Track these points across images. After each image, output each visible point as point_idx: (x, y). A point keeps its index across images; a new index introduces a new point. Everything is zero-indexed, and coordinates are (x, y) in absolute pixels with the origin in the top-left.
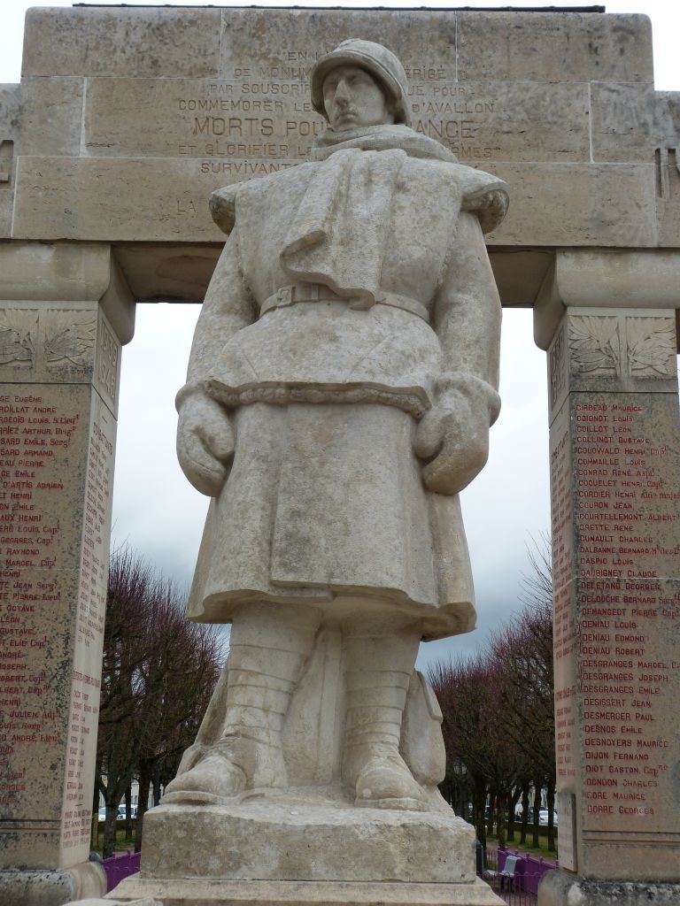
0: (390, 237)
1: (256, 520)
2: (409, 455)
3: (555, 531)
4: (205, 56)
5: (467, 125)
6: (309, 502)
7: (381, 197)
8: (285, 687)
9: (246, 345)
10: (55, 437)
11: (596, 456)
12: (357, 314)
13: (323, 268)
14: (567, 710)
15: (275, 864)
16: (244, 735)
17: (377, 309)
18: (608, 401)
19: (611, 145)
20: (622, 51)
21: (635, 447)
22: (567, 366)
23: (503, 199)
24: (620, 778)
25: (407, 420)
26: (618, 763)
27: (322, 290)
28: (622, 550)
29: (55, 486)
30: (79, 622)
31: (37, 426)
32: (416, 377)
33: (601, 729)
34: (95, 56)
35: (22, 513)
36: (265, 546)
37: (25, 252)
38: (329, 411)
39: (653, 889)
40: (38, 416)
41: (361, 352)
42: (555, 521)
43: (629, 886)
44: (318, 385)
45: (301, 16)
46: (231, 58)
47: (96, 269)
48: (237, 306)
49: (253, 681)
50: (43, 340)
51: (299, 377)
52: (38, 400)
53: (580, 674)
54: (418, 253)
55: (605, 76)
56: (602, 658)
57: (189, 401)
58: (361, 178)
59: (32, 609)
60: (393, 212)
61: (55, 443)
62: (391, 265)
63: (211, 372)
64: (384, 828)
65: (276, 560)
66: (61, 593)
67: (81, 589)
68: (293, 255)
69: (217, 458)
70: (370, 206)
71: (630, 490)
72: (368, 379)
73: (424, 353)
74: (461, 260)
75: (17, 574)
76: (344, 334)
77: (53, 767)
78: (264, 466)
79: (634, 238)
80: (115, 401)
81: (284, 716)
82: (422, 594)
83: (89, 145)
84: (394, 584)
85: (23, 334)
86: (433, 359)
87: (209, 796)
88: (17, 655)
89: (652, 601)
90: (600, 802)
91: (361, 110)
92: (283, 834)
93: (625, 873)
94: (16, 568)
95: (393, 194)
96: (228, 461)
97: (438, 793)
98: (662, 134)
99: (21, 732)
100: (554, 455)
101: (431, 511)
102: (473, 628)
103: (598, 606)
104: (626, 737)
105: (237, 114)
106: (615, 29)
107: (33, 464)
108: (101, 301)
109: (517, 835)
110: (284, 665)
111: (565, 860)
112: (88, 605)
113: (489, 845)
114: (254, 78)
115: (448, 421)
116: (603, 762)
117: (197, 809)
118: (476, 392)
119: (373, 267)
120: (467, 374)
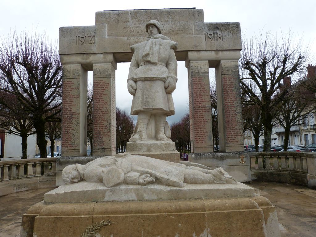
0: (159, 53)
1: (140, 99)
2: (163, 88)
3: (189, 99)
4: (127, 19)
5: (172, 30)
6: (148, 96)
7: (158, 47)
8: (146, 124)
9: (137, 71)
10: (106, 87)
11: (196, 86)
12: (155, 66)
13: (149, 59)
14: (192, 128)
15: (146, 149)
16: (141, 131)
17: (158, 65)
18: (197, 76)
19: (197, 32)
20: (199, 16)
21: (202, 84)
22: (191, 71)
23: (177, 46)
24: (200, 138)
25: (163, 82)
26: (200, 135)
27: (149, 62)
28: (200, 101)
29: (106, 95)
30: (112, 117)
31: (103, 85)
32: (164, 76)
33: (197, 130)
34: (108, 20)
35: (101, 99)
36: (142, 103)
37: (98, 55)
38: (151, 82)
39: (205, 154)
40: (103, 83)
41: (156, 72)
42: (189, 97)
43: (202, 154)
44: (149, 78)
45: (143, 11)
46: (131, 19)
47: (110, 58)
48: (136, 65)
49: (141, 123)
50: (102, 70)
51: (146, 76)
52: (102, 80)
53: (194, 122)
54: (164, 56)
55: (195, 20)
56: (197, 119)
57: (129, 81)
58: (154, 44)
59: (104, 115)
60: (160, 49)
61: (106, 88)
62: (160, 58)
63: (132, 76)
64: (162, 143)
65: (144, 105)
66: (109, 112)
67: (112, 112)
68: (144, 57)
69: (134, 90)
70: (156, 48)
71: (201, 91)
72: (157, 76)
73: (165, 72)
74: (171, 56)
75: (101, 110)
76: (153, 69)
77: (109, 140)
78: (141, 91)
79: (201, 49)
80: (115, 80)
81: (146, 128)
82: (166, 109)
83: (108, 36)
84: (162, 108)
85: (99, 69)
86: (167, 72)
87: (136, 140)
88: (102, 123)
89: (205, 109)
90: (197, 142)
91: (154, 32)
92: (147, 145)
93: (201, 152)
94: (101, 109)
95: (160, 46)
96: (136, 90)
97: (170, 139)
98: (206, 30)
99: (103, 135)
100: (189, 86)
101: (167, 96)
102: (175, 114)
103: (196, 111)
104: (201, 131)
105: (133, 29)
106: (197, 12)
107: (102, 91)
108: (112, 63)
109: (187, 152)
110: (146, 121)
111: (192, 151)
112: (113, 114)
113: (182, 153)
114: (135, 22)
115: (169, 82)
116: (198, 135)
117: (134, 142)
118: (174, 77)
119: (157, 58)
120: (172, 75)
